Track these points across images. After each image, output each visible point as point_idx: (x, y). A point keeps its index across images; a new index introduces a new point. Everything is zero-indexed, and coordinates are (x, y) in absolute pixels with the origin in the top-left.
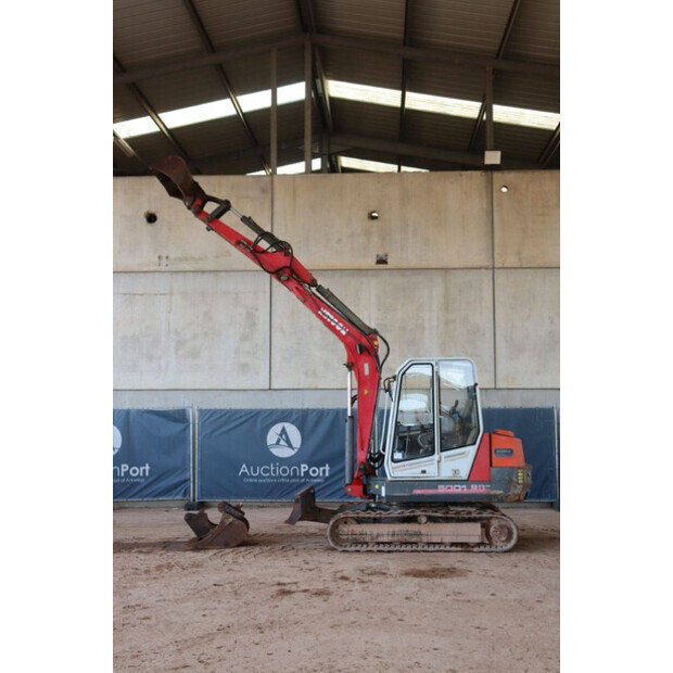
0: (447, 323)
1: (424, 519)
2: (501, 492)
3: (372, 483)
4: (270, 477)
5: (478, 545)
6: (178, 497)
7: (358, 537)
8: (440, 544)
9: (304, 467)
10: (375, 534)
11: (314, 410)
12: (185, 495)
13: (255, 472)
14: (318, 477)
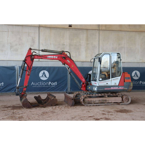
0: (87, 44)
1: (107, 96)
2: (127, 89)
3: (88, 87)
4: (40, 85)
5: (120, 103)
6: (13, 92)
7: (90, 102)
8: (111, 103)
9: (50, 83)
10: (94, 101)
11: (52, 67)
12: (15, 91)
13: (36, 84)
14: (54, 85)
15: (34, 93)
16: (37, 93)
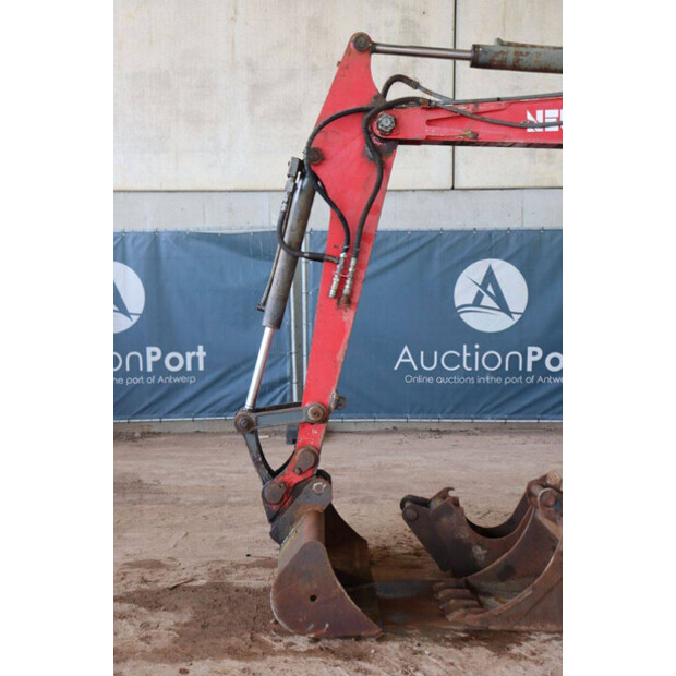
9: (534, 353)
15: (415, 426)
16: (442, 429)
